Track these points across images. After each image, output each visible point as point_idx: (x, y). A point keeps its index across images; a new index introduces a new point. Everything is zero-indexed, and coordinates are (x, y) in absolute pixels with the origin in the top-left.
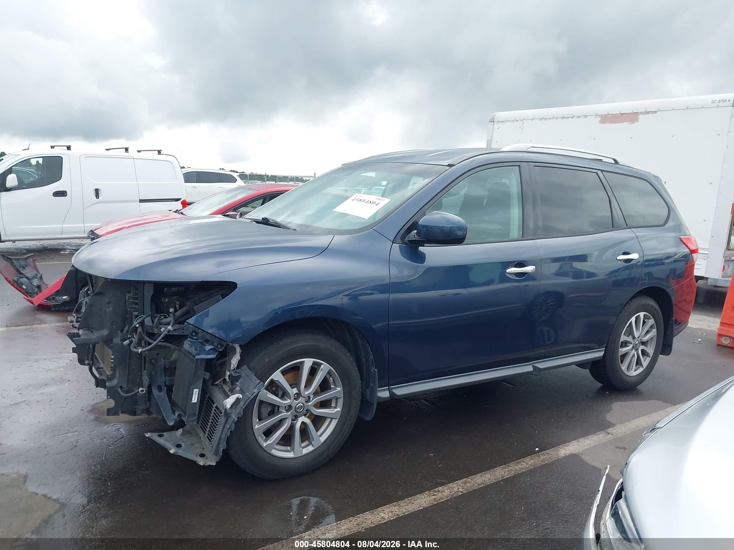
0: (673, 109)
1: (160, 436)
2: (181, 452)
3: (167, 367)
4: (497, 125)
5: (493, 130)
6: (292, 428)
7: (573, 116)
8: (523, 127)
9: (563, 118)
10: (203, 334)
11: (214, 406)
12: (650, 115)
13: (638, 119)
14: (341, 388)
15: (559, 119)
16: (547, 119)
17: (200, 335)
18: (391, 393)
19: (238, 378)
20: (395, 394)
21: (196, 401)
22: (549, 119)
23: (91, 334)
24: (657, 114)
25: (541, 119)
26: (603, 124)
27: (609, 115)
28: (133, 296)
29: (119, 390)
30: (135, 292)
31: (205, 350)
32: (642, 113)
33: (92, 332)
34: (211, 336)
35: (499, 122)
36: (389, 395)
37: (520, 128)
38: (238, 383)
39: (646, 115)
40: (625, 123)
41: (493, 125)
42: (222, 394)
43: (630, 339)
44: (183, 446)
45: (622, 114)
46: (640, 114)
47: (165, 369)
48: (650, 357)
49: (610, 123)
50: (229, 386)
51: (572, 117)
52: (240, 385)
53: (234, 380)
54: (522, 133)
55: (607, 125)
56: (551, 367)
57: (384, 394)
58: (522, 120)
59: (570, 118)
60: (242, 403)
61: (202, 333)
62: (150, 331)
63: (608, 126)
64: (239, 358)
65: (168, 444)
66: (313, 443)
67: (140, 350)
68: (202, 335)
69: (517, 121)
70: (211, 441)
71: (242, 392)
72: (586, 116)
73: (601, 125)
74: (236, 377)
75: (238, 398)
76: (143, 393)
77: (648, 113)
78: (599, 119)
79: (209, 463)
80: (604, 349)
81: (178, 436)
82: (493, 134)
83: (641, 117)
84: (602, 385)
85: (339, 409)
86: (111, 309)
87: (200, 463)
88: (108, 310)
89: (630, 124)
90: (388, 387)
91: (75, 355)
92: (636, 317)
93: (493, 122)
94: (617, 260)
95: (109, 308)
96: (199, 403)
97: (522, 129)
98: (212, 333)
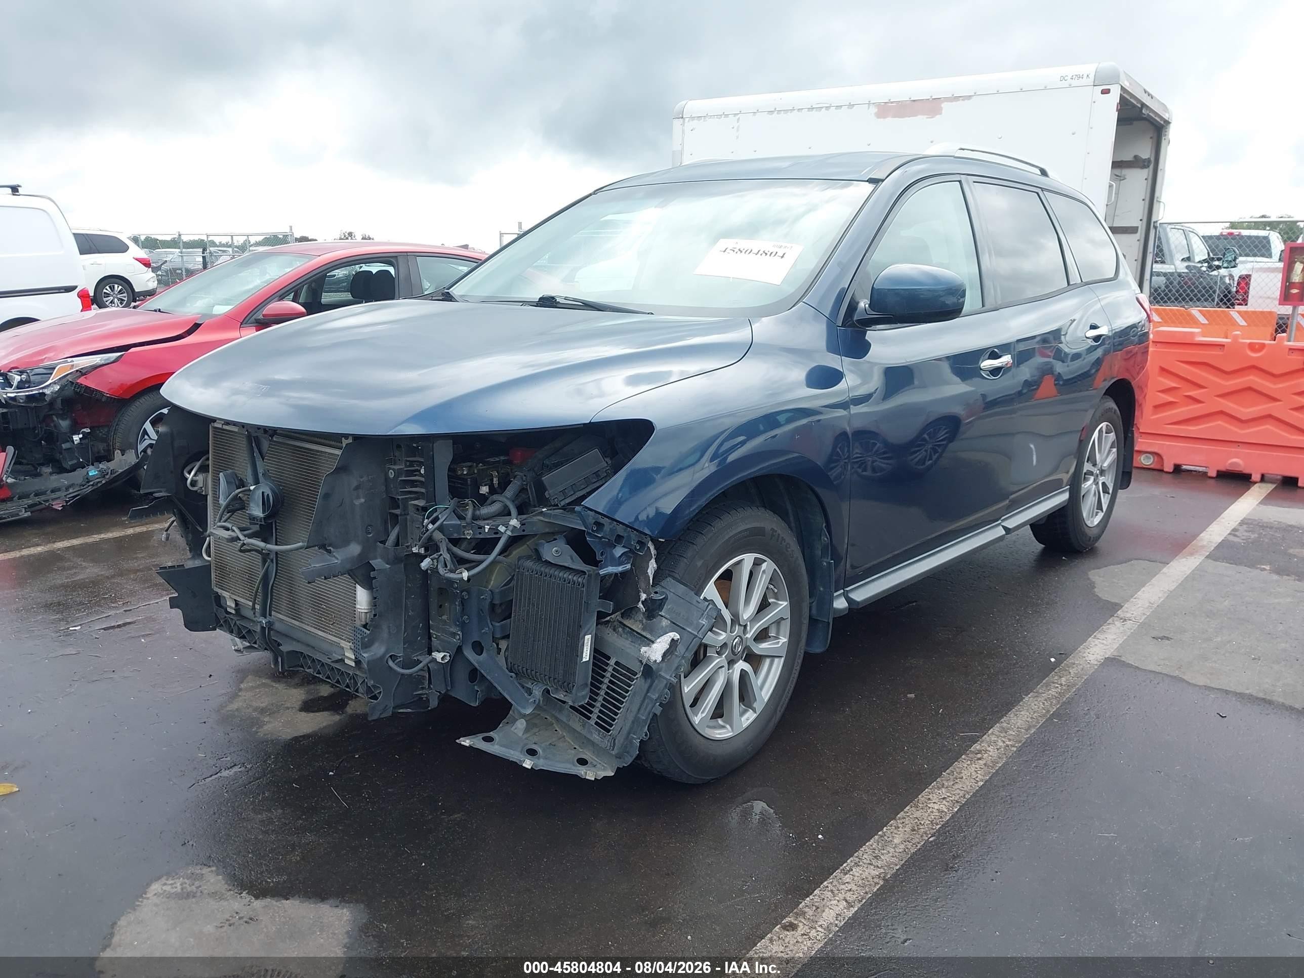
0: (998, 92)
1: (489, 740)
2: (542, 764)
3: (497, 602)
4: (689, 125)
5: (683, 131)
6: (728, 685)
7: (828, 105)
8: (738, 127)
9: (811, 109)
10: (611, 526)
11: (612, 662)
12: (960, 102)
13: (941, 109)
14: (787, 601)
15: (803, 110)
16: (782, 112)
17: (607, 528)
18: (849, 600)
19: (661, 604)
20: (855, 601)
21: (588, 659)
22: (786, 111)
23: (327, 556)
24: (971, 100)
25: (771, 112)
26: (882, 120)
27: (892, 103)
28: (405, 469)
29: (391, 663)
30: (408, 459)
31: (613, 556)
32: (947, 99)
33: (329, 552)
34: (625, 527)
35: (692, 118)
36: (847, 605)
37: (733, 128)
38: (662, 613)
39: (954, 103)
40: (920, 117)
41: (683, 124)
42: (627, 639)
43: (1092, 468)
44: (540, 750)
45: (914, 101)
46: (943, 102)
47: (493, 606)
48: (1109, 493)
49: (895, 116)
50: (641, 621)
51: (828, 108)
52: (667, 616)
53: (654, 608)
54: (737, 137)
55: (889, 120)
56: (1020, 524)
57: (840, 604)
58: (735, 115)
59: (824, 109)
60: (681, 649)
61: (610, 524)
62: (455, 536)
63: (891, 122)
64: (655, 566)
65: (512, 752)
66: (755, 705)
67: (465, 575)
68: (610, 529)
69: (727, 116)
70: (608, 731)
71: (675, 626)
72: (851, 106)
73: (879, 120)
74: (660, 602)
75: (673, 639)
76: (446, 661)
77: (955, 99)
78: (874, 110)
79: (602, 774)
80: (1068, 487)
81: (520, 734)
82: (683, 139)
83: (945, 105)
84: (1043, 546)
85: (784, 640)
86: (363, 500)
87: (587, 778)
88: (357, 502)
89: (927, 118)
90: (842, 591)
91: (178, 612)
92: (1099, 431)
93: (682, 118)
94: (1087, 338)
95: (358, 497)
96: (592, 660)
97: (738, 130)
98: (630, 523)
